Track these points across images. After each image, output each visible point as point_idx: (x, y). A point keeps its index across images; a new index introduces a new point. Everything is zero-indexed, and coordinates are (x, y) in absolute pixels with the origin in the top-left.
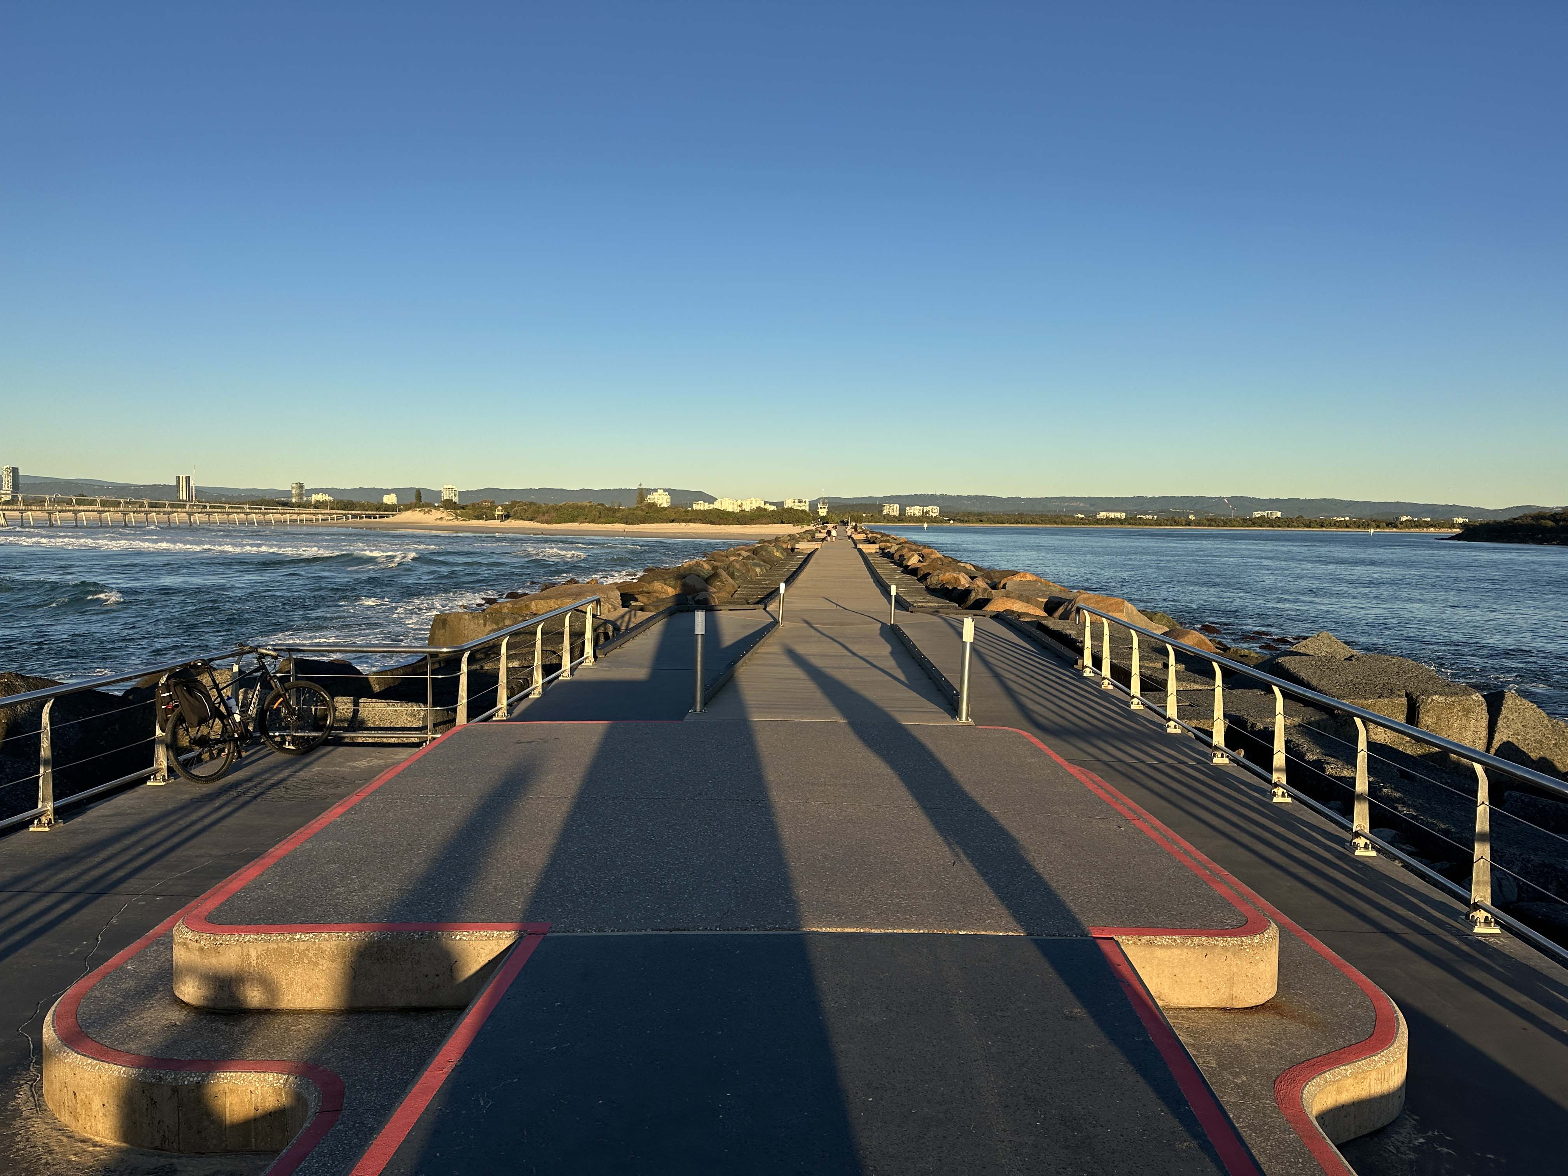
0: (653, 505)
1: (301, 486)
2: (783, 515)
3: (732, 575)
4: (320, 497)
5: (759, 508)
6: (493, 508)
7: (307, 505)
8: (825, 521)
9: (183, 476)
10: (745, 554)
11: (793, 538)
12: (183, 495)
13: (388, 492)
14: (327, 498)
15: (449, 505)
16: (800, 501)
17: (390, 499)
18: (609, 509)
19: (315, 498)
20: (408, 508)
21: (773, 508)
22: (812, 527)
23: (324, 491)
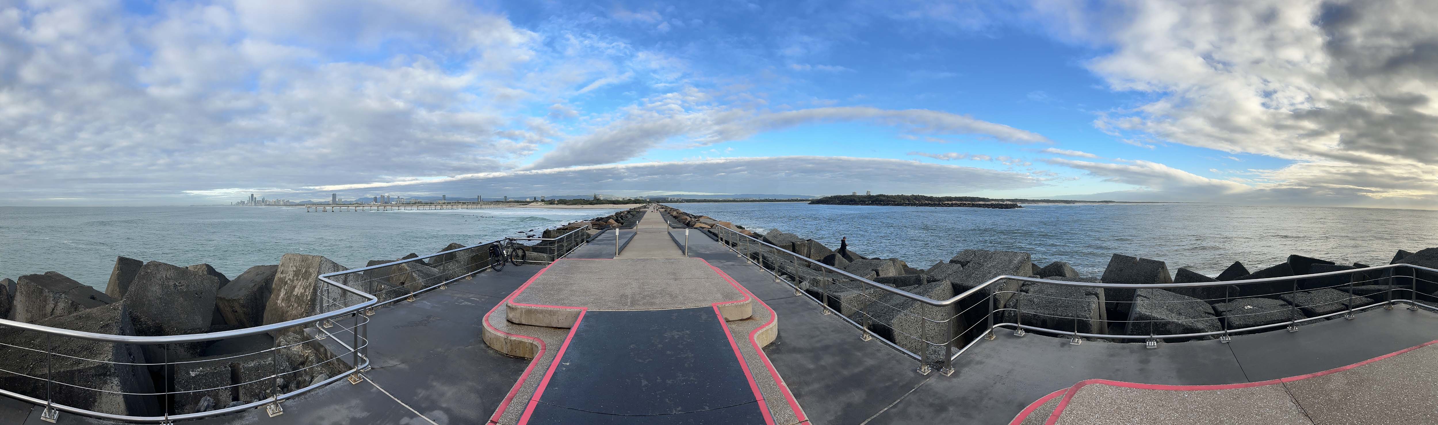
0: (599, 199)
1: (506, 197)
2: (636, 201)
3: (622, 219)
4: (511, 200)
5: (629, 200)
6: (555, 201)
7: (508, 202)
8: (649, 202)
9: (479, 195)
10: (626, 213)
11: (640, 208)
12: (479, 201)
13: (528, 198)
14: (513, 200)
15: (542, 201)
16: (641, 197)
17: (528, 200)
18: (586, 201)
19: (510, 200)
20: (533, 202)
21: (633, 199)
22: (645, 204)
23: (512, 198)
